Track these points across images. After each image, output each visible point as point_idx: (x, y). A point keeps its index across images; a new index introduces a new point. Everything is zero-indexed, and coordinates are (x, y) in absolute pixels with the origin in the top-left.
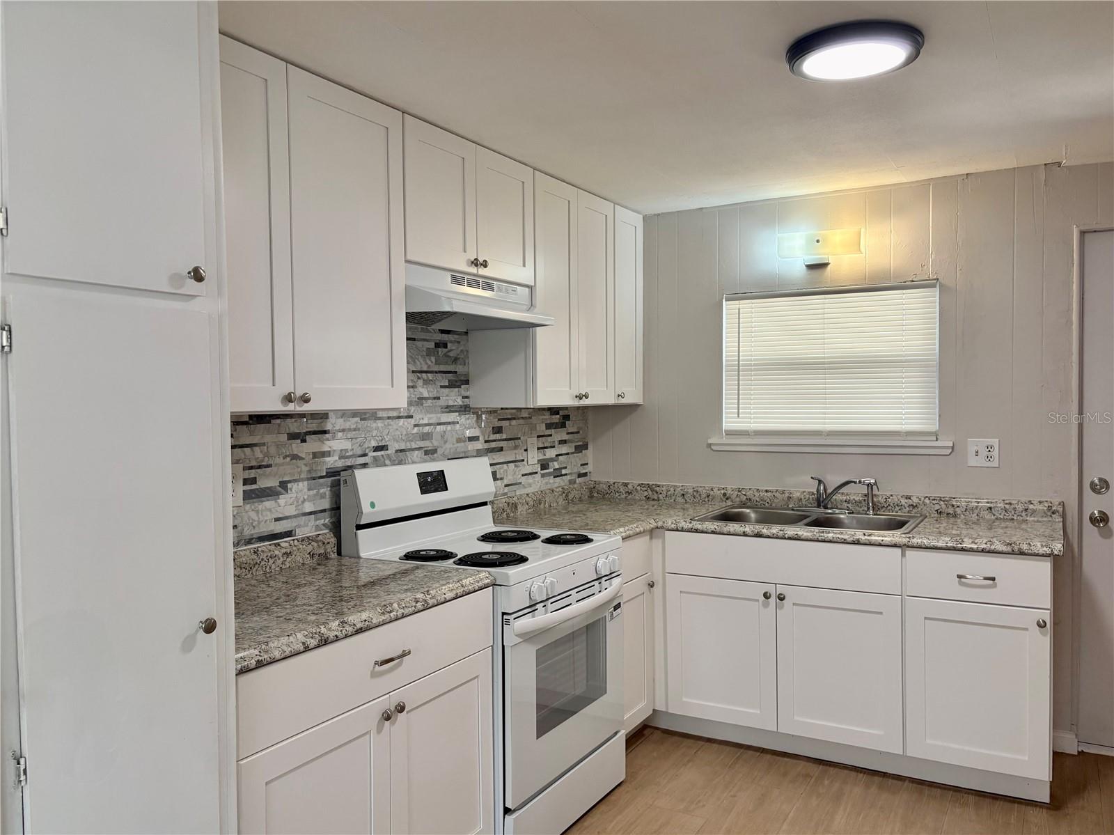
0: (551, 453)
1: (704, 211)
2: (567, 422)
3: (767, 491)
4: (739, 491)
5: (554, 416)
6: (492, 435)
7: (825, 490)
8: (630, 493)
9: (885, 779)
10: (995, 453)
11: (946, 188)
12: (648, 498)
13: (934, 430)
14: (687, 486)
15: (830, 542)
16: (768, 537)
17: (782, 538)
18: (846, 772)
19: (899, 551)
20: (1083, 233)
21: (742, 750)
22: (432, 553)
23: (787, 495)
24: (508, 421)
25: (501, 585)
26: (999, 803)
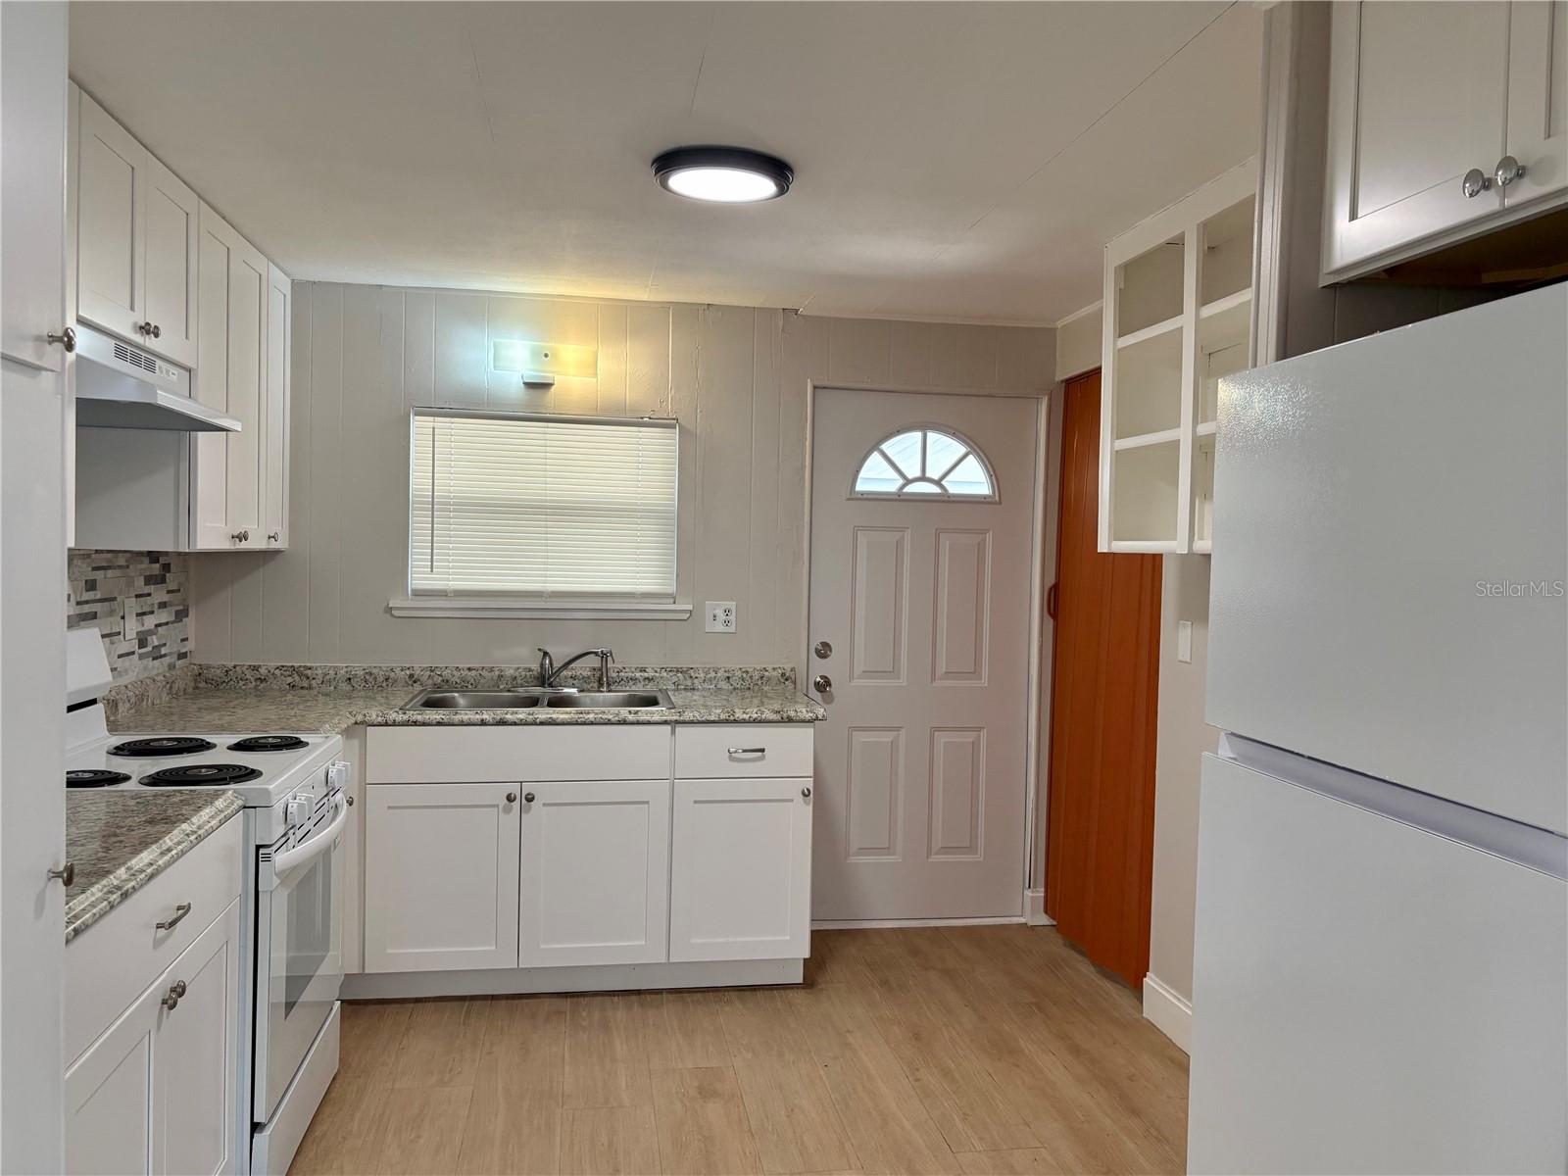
0: (150, 622)
1: (384, 289)
2: (168, 575)
3: (469, 669)
4: (432, 671)
5: (153, 565)
6: (84, 593)
7: (551, 664)
8: (262, 680)
9: (643, 996)
10: (732, 618)
11: (688, 315)
12: (293, 686)
13: (671, 592)
14: (354, 667)
15: (592, 723)
16: (515, 724)
17: (532, 724)
18: (599, 998)
19: (669, 728)
20: (815, 387)
21: (467, 1003)
22: (86, 775)
23: (497, 673)
24: (102, 572)
25: (255, 807)
26: (760, 994)
